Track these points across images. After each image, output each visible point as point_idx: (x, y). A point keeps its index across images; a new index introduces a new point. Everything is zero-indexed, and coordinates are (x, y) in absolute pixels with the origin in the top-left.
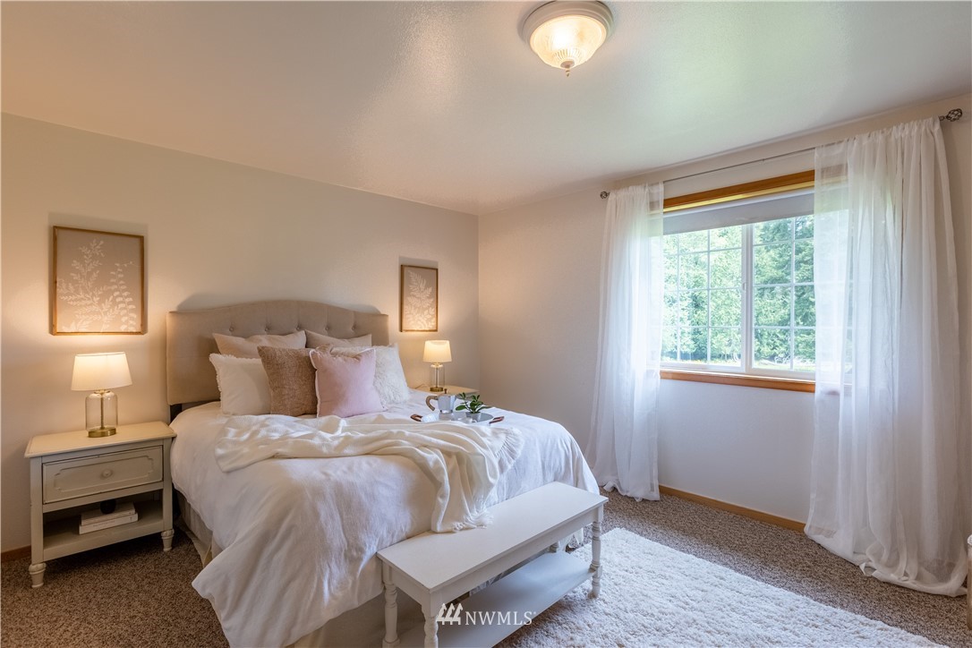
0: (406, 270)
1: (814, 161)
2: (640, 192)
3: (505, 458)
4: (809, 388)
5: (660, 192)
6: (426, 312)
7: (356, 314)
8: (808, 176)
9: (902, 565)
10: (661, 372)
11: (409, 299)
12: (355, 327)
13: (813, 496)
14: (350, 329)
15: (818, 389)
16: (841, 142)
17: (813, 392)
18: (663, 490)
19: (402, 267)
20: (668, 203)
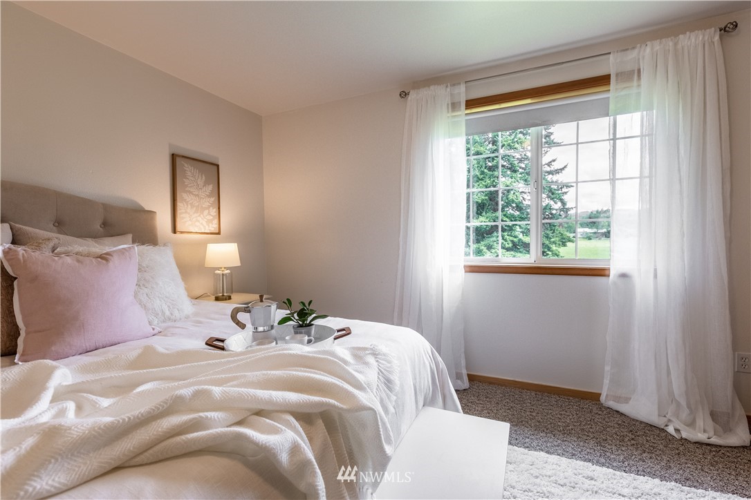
0: (178, 160)
1: (609, 65)
2: (441, 92)
3: (384, 396)
4: (602, 273)
5: (462, 93)
6: (206, 212)
7: (107, 207)
8: (603, 80)
9: (700, 423)
10: (465, 266)
11: (185, 195)
12: (105, 224)
13: (607, 368)
14: (97, 226)
15: (613, 273)
16: (634, 48)
17: (609, 276)
18: (471, 378)
19: (174, 157)
20: (471, 104)
